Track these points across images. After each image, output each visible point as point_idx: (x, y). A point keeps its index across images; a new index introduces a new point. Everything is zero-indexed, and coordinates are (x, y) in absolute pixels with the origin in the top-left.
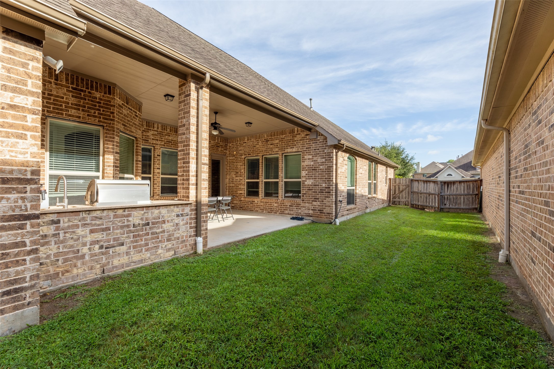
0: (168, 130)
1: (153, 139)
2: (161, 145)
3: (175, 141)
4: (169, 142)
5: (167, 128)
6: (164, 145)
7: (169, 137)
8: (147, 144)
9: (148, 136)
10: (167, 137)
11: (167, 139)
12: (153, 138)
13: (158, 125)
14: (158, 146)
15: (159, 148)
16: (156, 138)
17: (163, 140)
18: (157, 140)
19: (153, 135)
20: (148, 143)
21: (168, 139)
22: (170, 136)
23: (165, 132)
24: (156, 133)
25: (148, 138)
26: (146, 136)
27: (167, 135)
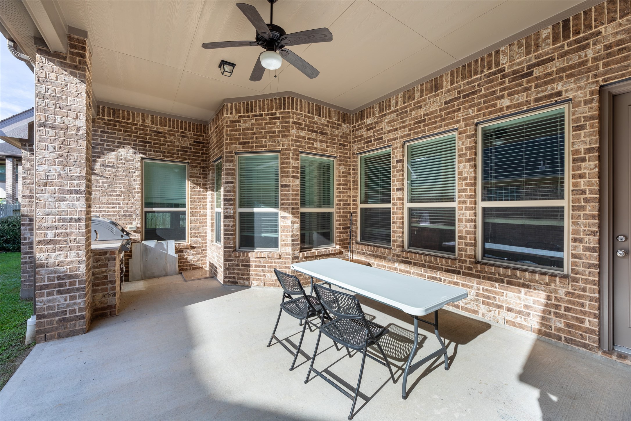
0: (417, 95)
1: (389, 132)
2: (402, 137)
3: (432, 113)
4: (420, 122)
5: (413, 94)
6: (409, 135)
7: (419, 111)
8: (381, 146)
9: (382, 128)
10: (414, 113)
11: (414, 119)
12: (389, 129)
13: (397, 98)
14: (398, 140)
15: (399, 145)
16: (393, 126)
17: (407, 123)
18: (396, 129)
19: (389, 122)
20: (381, 143)
21: (416, 118)
22: (421, 107)
23: (410, 105)
24: (394, 115)
25: (381, 134)
26: (378, 131)
27: (413, 109)
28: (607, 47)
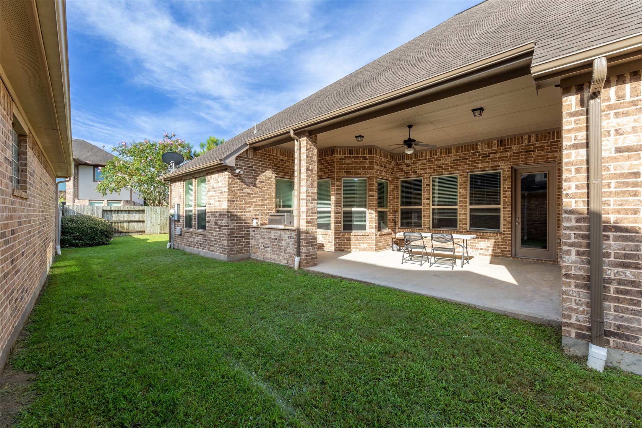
0: (438, 154)
1: (421, 169)
2: (430, 173)
3: (446, 164)
4: (440, 167)
5: (436, 153)
6: (433, 173)
7: (439, 162)
8: (416, 176)
9: (417, 167)
10: (436, 162)
11: (436, 165)
12: (421, 168)
13: (426, 153)
14: (427, 174)
15: (427, 177)
16: (424, 167)
17: (432, 166)
18: (426, 169)
19: (421, 164)
20: (416, 174)
21: (438, 165)
22: (440, 160)
23: (434, 158)
24: (425, 161)
25: (417, 169)
26: (414, 168)
27: (436, 160)
28: (514, 153)
